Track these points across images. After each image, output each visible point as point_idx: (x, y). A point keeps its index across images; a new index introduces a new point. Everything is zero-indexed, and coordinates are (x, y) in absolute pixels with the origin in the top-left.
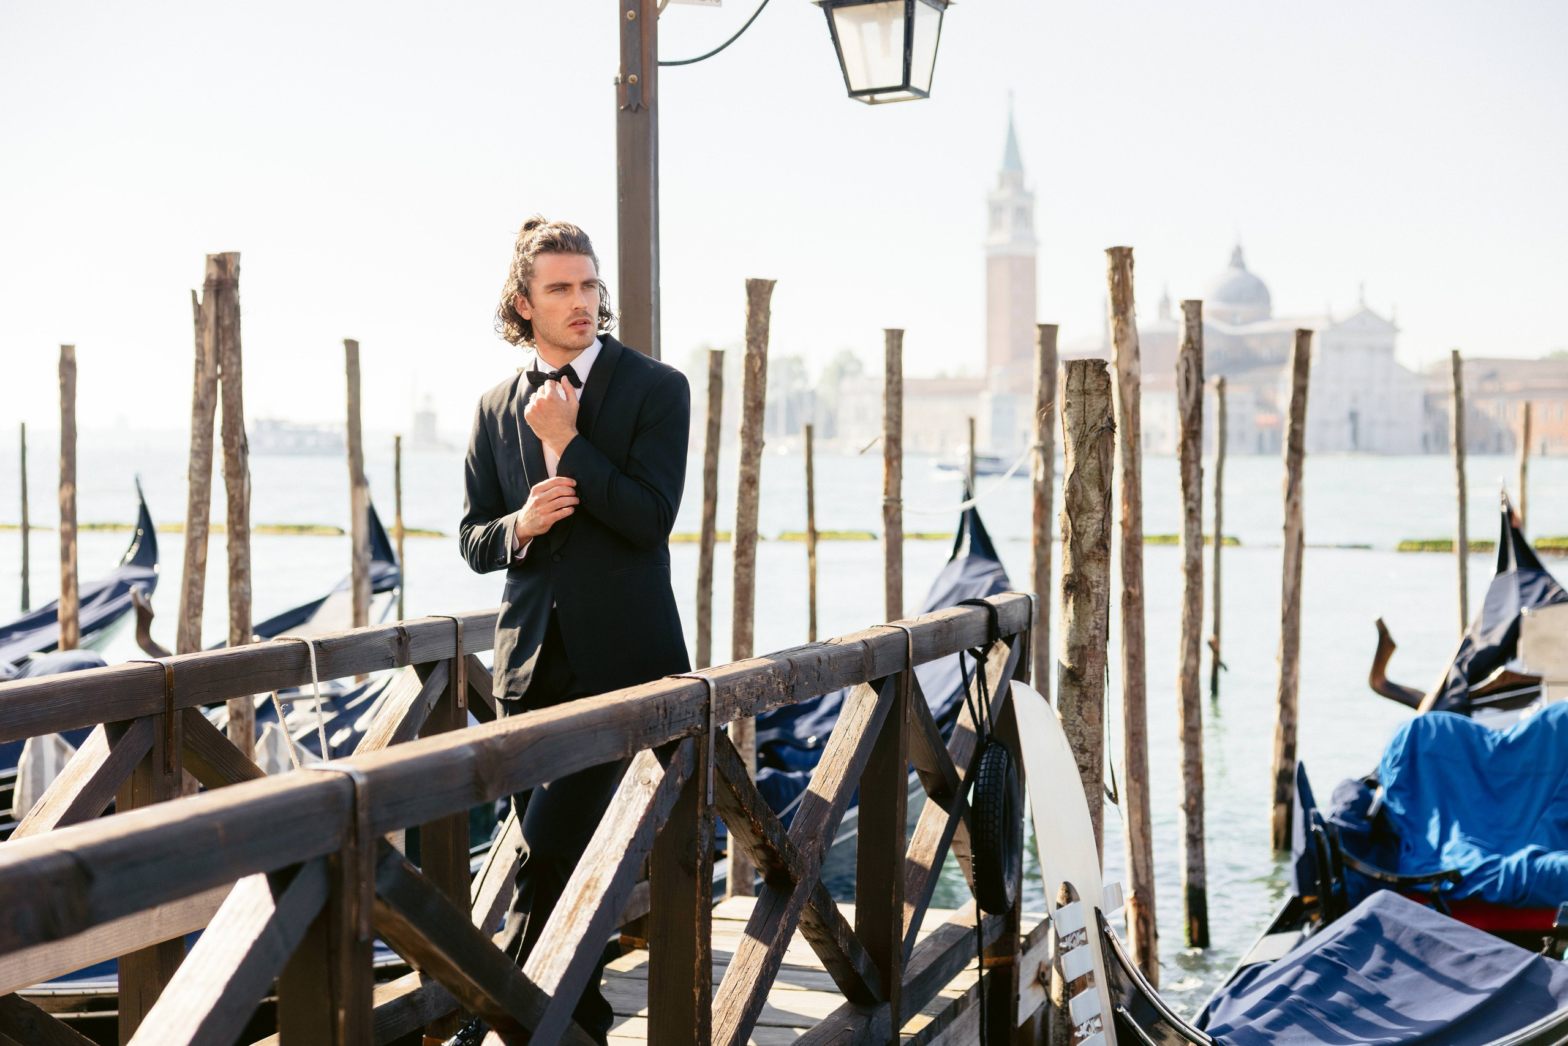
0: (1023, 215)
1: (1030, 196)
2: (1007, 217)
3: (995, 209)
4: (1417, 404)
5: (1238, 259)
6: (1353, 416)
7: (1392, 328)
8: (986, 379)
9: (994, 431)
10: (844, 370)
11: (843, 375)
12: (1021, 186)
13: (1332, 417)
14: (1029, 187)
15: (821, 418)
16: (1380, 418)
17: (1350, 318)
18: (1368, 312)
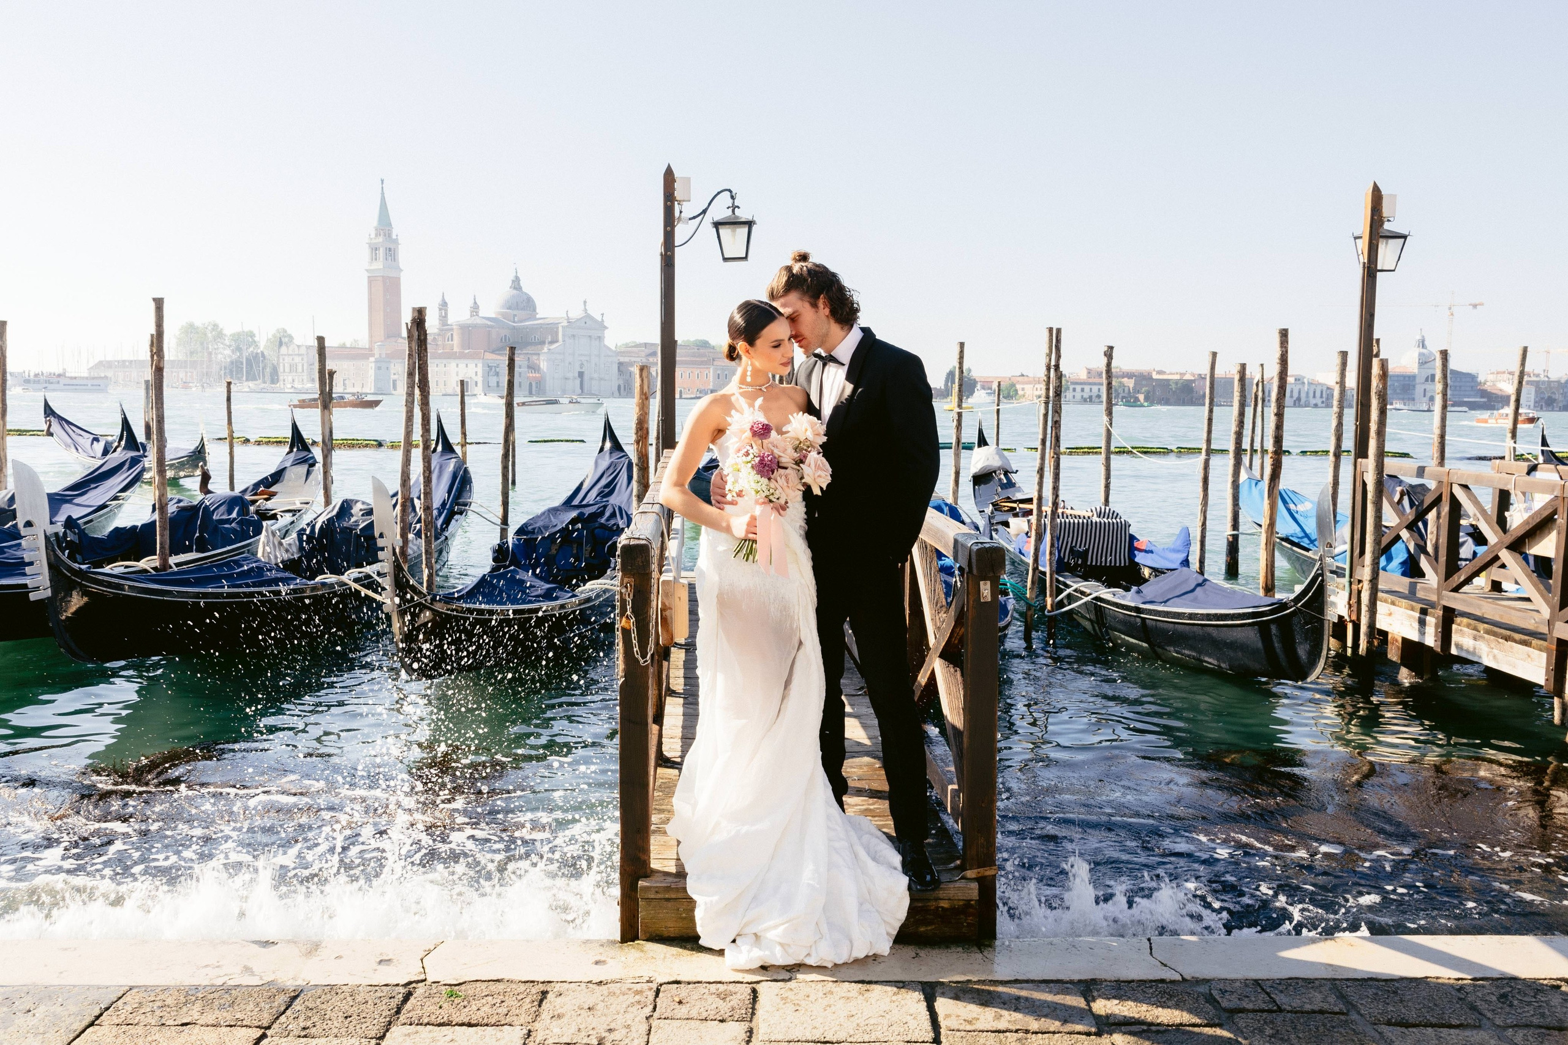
0: (391, 253)
1: (396, 241)
2: (381, 253)
3: (374, 249)
4: (615, 367)
5: (516, 284)
6: (581, 374)
7: (602, 327)
8: (371, 349)
9: (377, 380)
10: (282, 340)
11: (281, 344)
12: (390, 236)
13: (570, 375)
14: (394, 237)
15: (268, 370)
16: (595, 376)
17: (578, 320)
18: (588, 316)
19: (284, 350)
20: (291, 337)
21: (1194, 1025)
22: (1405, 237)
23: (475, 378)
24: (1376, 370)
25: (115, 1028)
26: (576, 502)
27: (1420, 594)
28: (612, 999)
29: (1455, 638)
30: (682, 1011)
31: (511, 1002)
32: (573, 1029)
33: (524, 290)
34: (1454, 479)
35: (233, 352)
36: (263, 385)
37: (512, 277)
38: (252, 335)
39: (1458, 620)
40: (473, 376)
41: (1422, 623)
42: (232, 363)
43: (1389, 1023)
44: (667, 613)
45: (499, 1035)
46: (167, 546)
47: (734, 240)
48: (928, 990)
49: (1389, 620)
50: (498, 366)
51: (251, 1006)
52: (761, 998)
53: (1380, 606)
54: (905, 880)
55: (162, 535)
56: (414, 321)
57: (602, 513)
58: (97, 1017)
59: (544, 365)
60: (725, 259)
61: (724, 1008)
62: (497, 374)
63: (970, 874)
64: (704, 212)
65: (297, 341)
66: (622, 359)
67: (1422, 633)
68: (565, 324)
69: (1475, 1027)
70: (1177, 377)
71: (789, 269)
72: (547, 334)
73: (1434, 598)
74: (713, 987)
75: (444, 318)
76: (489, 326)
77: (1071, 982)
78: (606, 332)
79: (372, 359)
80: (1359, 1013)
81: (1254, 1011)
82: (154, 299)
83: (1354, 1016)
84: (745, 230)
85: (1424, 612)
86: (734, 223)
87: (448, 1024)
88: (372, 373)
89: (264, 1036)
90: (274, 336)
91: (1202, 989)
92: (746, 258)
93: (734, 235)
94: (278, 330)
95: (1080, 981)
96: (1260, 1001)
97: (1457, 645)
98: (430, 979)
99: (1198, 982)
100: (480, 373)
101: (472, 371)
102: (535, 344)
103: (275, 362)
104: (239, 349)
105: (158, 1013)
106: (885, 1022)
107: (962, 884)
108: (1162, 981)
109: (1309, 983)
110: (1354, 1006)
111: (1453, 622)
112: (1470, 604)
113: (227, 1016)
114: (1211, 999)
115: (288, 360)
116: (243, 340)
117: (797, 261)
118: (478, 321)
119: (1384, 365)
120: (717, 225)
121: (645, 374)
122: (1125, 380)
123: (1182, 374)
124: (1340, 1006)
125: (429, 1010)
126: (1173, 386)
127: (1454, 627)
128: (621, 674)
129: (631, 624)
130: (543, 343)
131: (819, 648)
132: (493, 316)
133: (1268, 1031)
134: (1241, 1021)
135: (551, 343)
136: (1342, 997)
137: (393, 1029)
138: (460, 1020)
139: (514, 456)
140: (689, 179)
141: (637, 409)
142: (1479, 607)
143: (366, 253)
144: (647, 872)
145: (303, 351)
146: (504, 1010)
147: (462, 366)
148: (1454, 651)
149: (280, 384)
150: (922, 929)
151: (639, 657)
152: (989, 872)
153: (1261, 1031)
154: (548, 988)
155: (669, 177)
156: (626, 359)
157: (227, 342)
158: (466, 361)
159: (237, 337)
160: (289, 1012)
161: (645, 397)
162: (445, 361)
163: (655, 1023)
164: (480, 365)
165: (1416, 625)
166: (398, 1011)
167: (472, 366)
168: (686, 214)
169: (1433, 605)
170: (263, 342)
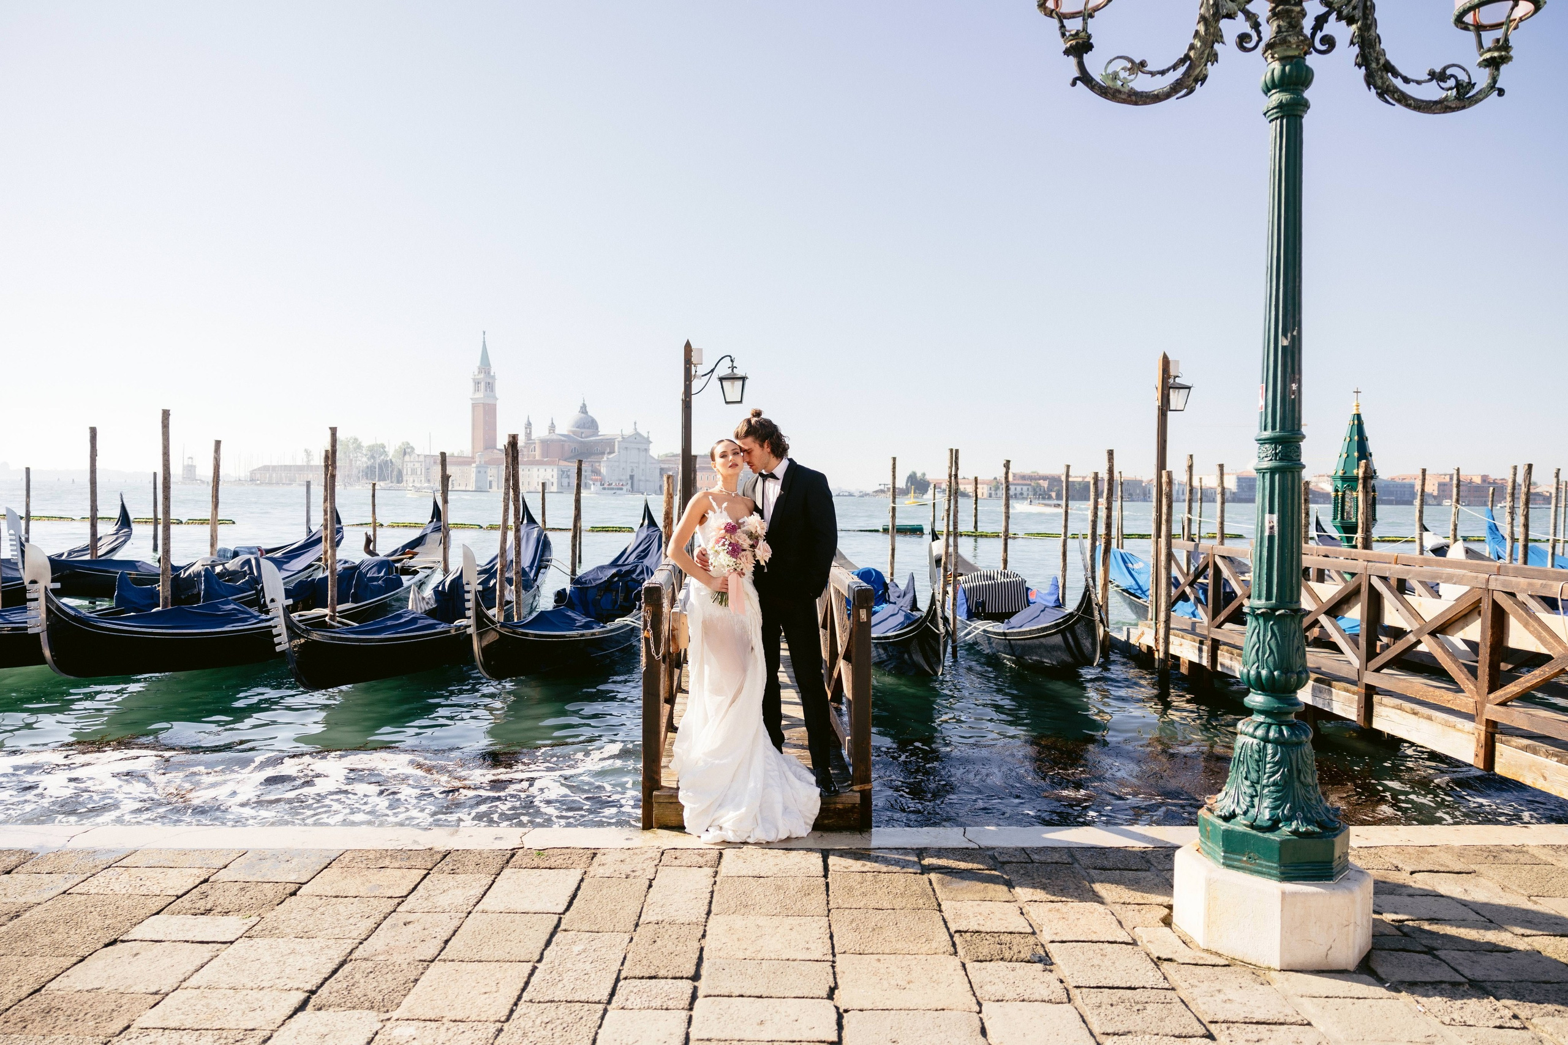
0: (490, 386)
1: (493, 377)
2: (483, 385)
3: (477, 383)
4: (658, 471)
5: (584, 409)
6: (632, 477)
7: (648, 441)
8: (473, 458)
9: (476, 481)
10: (406, 451)
11: (405, 454)
12: (489, 373)
13: (623, 478)
14: (492, 374)
15: (395, 473)
16: (643, 478)
17: (630, 436)
18: (638, 434)
19: (407, 458)
20: (413, 449)
21: (979, 869)
22: (1189, 388)
23: (552, 480)
24: (1164, 479)
25: (340, 870)
26: (620, 562)
27: (1198, 631)
28: (635, 856)
29: (1220, 659)
30: (677, 862)
31: (575, 857)
32: (612, 870)
33: (589, 414)
34: (1215, 552)
35: (368, 459)
36: (391, 485)
37: (581, 404)
38: (383, 447)
39: (1221, 647)
40: (550, 478)
41: (1200, 650)
42: (368, 467)
43: (1095, 868)
44: (675, 632)
45: (567, 873)
46: (335, 599)
47: (733, 390)
48: (825, 853)
49: (1180, 649)
50: (569, 470)
51: (420, 859)
52: (724, 856)
53: (1172, 638)
54: (818, 790)
55: (332, 591)
56: (509, 443)
57: (635, 570)
58: (329, 864)
59: (603, 470)
60: (727, 403)
61: (701, 861)
62: (568, 477)
63: (856, 788)
64: (712, 371)
65: (417, 452)
66: (663, 466)
67: (1200, 657)
68: (620, 439)
69: (1146, 870)
70: (1080, 479)
71: (749, 421)
72: (607, 446)
73: (1206, 633)
74: (696, 851)
75: (528, 435)
76: (563, 441)
77: (912, 849)
78: (651, 445)
79: (474, 465)
80: (1079, 864)
81: (1017, 863)
82: (330, 428)
83: (1076, 865)
84: (741, 383)
85: (1201, 643)
86: (732, 378)
87: (538, 868)
88: (473, 475)
89: (428, 874)
90: (400, 447)
91: (990, 853)
92: (741, 402)
93: (733, 387)
94: (403, 443)
95: (917, 849)
96: (1022, 858)
97: (1222, 665)
98: (526, 847)
99: (988, 849)
100: (555, 476)
101: (549, 474)
102: (598, 454)
103: (400, 467)
104: (373, 457)
105: (365, 862)
106: (797, 868)
107: (851, 794)
108: (967, 848)
109: (1054, 849)
110: (1077, 860)
111: (1218, 649)
112: (1226, 636)
113: (407, 864)
114: (993, 858)
115: (410, 465)
116: (376, 450)
117: (754, 416)
118: (554, 437)
119: (1169, 474)
120: (721, 379)
121: (670, 481)
122: (1041, 482)
123: (1084, 478)
124: (1070, 860)
125: (526, 861)
126: (1077, 486)
127: (1219, 652)
128: (644, 665)
129: (650, 635)
130: (603, 453)
131: (763, 651)
132: (566, 433)
133: (1022, 872)
134: (1007, 867)
135: (610, 453)
136: (1072, 856)
137: (505, 870)
138: (544, 866)
139: (580, 538)
140: (701, 350)
141: (665, 505)
142: (1232, 638)
143: (471, 385)
144: (659, 787)
145: (422, 459)
146: (570, 861)
147: (542, 470)
148: (1219, 669)
149: (404, 484)
150: (826, 822)
151: (654, 654)
152: (867, 787)
153: (1018, 872)
154: (597, 851)
155: (688, 347)
156: (666, 466)
157: (364, 452)
158: (545, 467)
159: (371, 448)
160: (442, 862)
161: (670, 497)
162: (529, 467)
163: (660, 868)
164: (555, 470)
165: (1197, 652)
166: (508, 862)
167: (549, 470)
168: (700, 373)
169: (1205, 637)
170: (391, 451)
